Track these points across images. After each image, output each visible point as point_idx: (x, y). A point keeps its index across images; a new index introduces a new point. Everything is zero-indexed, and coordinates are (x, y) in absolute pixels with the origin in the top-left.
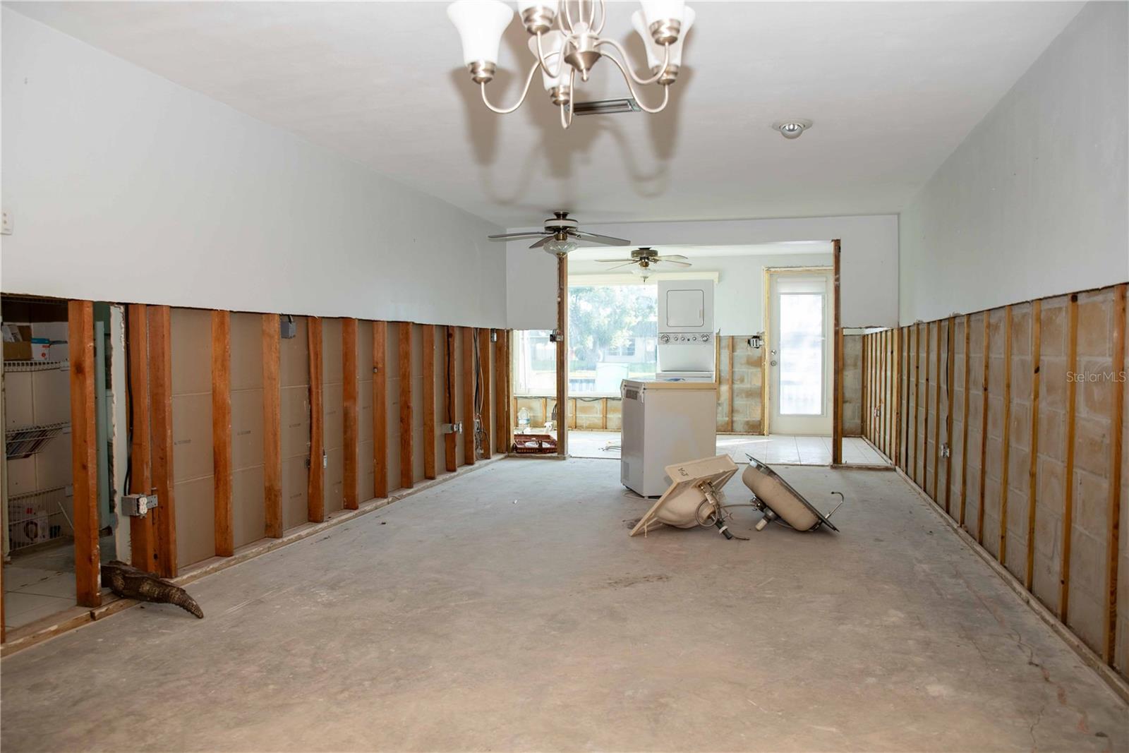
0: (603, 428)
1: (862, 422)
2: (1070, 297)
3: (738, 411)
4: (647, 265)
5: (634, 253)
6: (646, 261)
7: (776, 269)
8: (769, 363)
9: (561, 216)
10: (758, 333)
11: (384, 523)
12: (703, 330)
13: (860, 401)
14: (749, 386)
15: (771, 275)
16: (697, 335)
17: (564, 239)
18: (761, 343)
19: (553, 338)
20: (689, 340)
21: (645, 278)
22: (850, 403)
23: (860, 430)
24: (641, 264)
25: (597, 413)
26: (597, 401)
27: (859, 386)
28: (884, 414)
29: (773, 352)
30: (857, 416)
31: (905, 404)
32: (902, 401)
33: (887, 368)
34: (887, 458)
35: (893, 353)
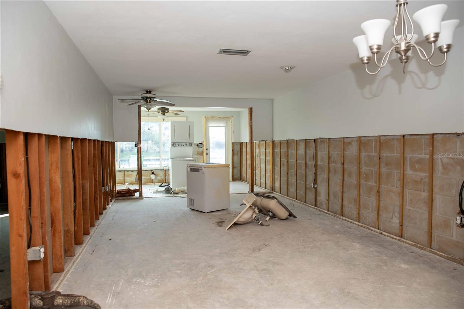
1: (240, 175)
2: (402, 136)
4: (164, 114)
5: (159, 109)
6: (164, 112)
7: (208, 117)
8: (206, 154)
9: (149, 92)
10: (201, 142)
11: (111, 239)
12: (190, 141)
15: (206, 119)
16: (187, 144)
17: (150, 102)
18: (202, 146)
19: (136, 146)
20: (184, 145)
21: (164, 119)
22: (236, 168)
23: (240, 178)
24: (162, 114)
26: (134, 172)
27: (239, 162)
28: (259, 172)
29: (207, 149)
30: (239, 173)
31: (277, 169)
32: (275, 168)
33: (261, 155)
34: (264, 189)
35: (266, 150)
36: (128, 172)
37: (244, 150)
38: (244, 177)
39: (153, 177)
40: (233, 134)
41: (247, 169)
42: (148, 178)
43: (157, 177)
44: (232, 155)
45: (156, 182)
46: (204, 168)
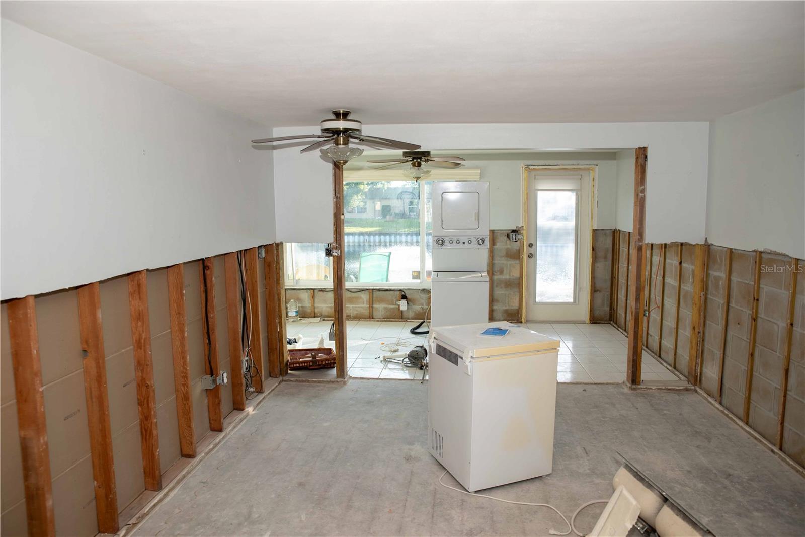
0: (370, 317)
1: (611, 308)
3: (497, 301)
4: (419, 165)
6: (419, 160)
7: (534, 167)
8: (527, 255)
9: (341, 115)
10: (517, 227)
12: (478, 233)
13: (610, 291)
14: (508, 277)
15: (529, 172)
16: (473, 238)
17: (346, 143)
18: (520, 236)
19: (329, 254)
20: (464, 243)
21: (418, 178)
22: (600, 292)
23: (608, 317)
24: (414, 165)
25: (364, 303)
26: (363, 292)
27: (608, 277)
28: (659, 318)
29: (531, 245)
30: (607, 303)
31: (715, 328)
32: (708, 322)
33: (666, 274)
34: (668, 367)
35: (684, 265)
36: (351, 292)
37: (623, 249)
38: (618, 316)
39: (403, 305)
40: (596, 209)
41: (627, 300)
42: (394, 306)
43: (414, 307)
44: (591, 259)
45: (410, 317)
46: (470, 359)
